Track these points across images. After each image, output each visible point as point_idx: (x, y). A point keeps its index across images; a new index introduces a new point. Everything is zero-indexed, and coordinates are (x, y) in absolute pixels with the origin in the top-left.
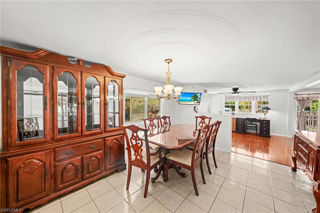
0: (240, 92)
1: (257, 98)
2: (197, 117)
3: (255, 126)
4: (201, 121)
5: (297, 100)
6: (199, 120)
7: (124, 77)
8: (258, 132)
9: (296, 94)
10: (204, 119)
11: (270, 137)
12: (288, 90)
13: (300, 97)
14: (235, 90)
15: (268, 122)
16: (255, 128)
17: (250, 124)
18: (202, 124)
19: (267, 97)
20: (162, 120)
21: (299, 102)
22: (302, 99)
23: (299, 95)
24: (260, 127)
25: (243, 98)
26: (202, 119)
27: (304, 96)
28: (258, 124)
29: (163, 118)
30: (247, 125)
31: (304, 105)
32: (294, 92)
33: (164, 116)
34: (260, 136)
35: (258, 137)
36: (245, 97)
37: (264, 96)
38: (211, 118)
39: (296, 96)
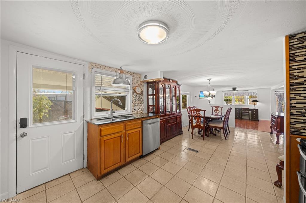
0: (237, 90)
1: (248, 94)
2: (212, 107)
3: (248, 113)
4: (216, 109)
5: (277, 95)
6: (214, 109)
7: (181, 85)
8: (250, 118)
9: (276, 91)
10: (217, 108)
11: (259, 120)
12: (270, 88)
13: (278, 93)
14: (234, 89)
15: (257, 110)
16: (248, 115)
17: (244, 112)
18: (217, 110)
19: (255, 94)
20: (188, 109)
21: (278, 96)
22: (279, 94)
23: (278, 91)
24: (252, 114)
25: (238, 94)
26: (216, 108)
27: (281, 92)
28: (250, 112)
29: (189, 108)
30: (242, 113)
31: (281, 99)
32: (274, 90)
33: (189, 107)
34: (251, 120)
35: (250, 121)
36: (240, 93)
37: (253, 93)
38: (222, 107)
39: (275, 92)
